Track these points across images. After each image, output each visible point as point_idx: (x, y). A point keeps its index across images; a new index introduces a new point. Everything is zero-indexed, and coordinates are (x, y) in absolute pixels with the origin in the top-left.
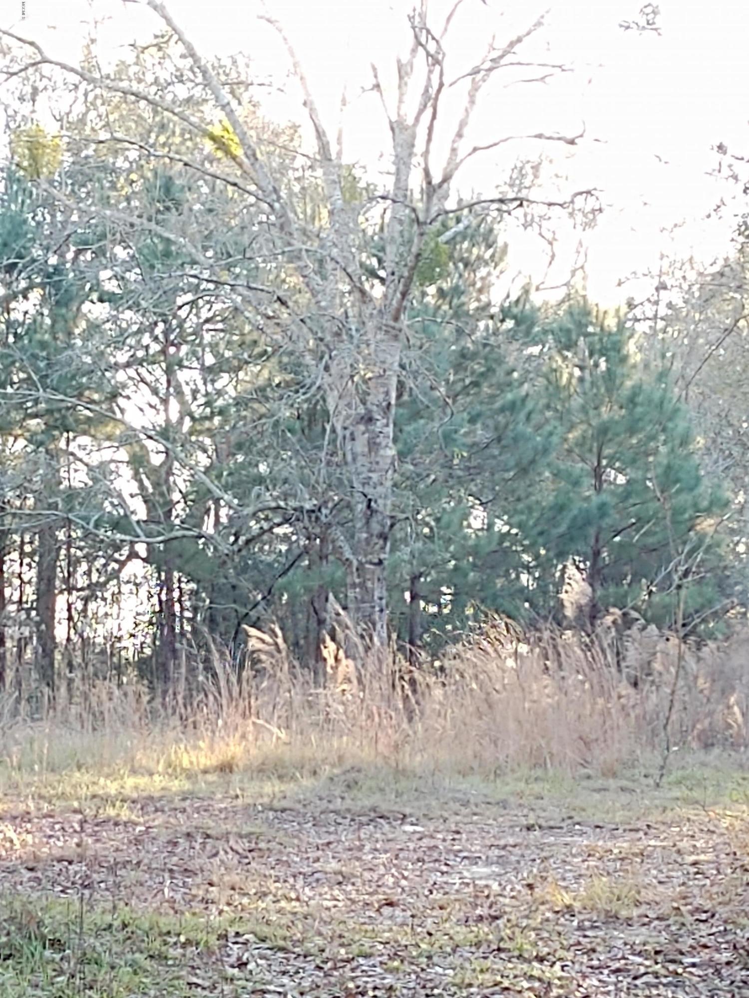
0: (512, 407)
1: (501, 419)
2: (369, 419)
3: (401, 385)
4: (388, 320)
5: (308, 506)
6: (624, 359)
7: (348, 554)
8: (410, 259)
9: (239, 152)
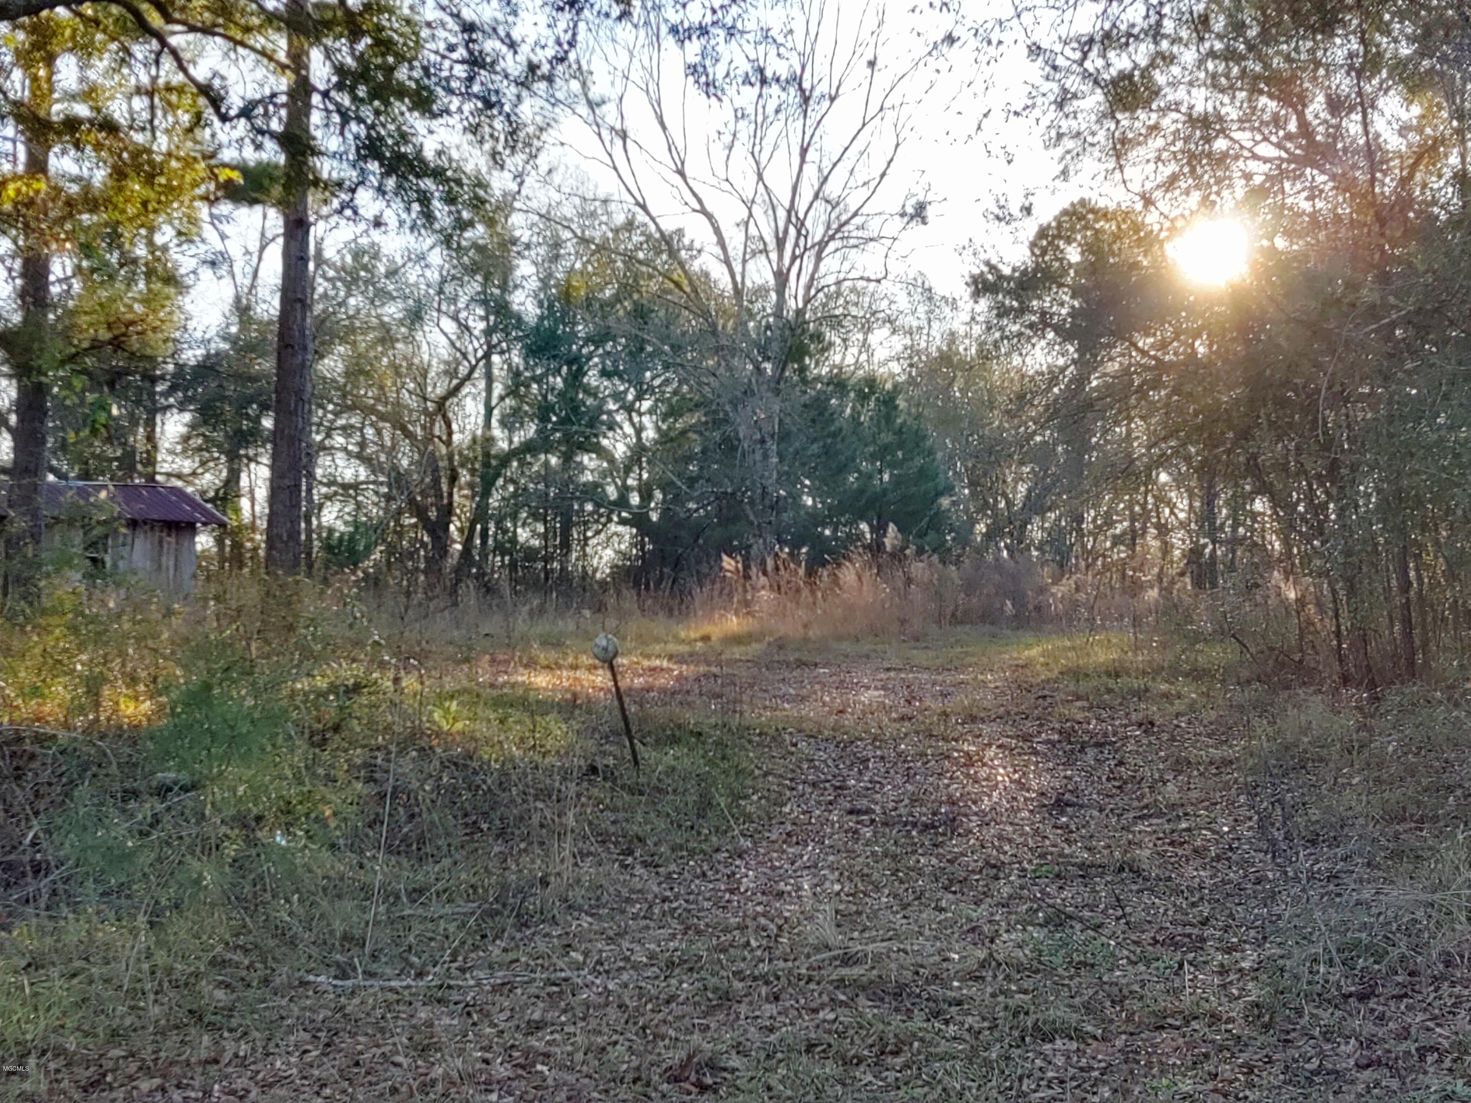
0: (834, 435)
1: (829, 441)
2: (763, 441)
3: (780, 421)
4: (772, 385)
5: (729, 490)
6: (896, 407)
7: (752, 517)
8: (786, 350)
9: (688, 289)
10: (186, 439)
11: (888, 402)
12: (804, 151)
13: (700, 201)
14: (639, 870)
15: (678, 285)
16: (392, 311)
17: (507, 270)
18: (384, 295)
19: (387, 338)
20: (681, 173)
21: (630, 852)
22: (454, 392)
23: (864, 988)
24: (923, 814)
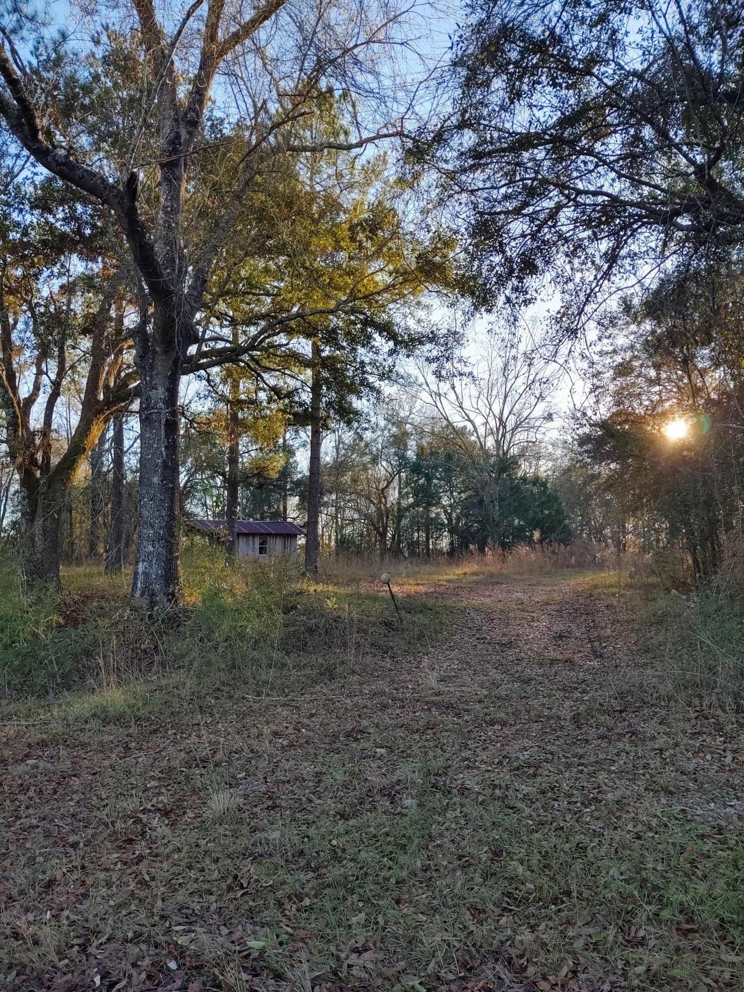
1: (521, 500)
2: (493, 502)
3: (499, 494)
4: (496, 481)
5: (481, 520)
6: (547, 487)
7: (489, 529)
8: (500, 468)
9: (464, 448)
10: (298, 505)
11: (544, 484)
12: (506, 397)
13: (468, 417)
14: (388, 659)
15: (460, 446)
16: (367, 459)
17: (405, 445)
18: (364, 454)
19: (365, 469)
20: (462, 408)
21: (386, 653)
22: (387, 486)
23: (435, 704)
24: (505, 640)
